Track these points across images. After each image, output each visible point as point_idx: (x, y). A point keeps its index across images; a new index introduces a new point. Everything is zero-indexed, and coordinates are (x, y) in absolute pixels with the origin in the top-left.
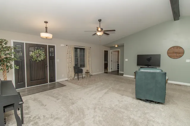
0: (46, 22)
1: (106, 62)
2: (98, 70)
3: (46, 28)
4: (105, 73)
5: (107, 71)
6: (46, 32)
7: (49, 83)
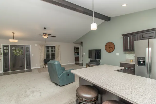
0: (13, 33)
1: (77, 56)
2: (68, 62)
3: (14, 36)
4: (75, 64)
5: (79, 63)
6: (13, 39)
7: (25, 69)
